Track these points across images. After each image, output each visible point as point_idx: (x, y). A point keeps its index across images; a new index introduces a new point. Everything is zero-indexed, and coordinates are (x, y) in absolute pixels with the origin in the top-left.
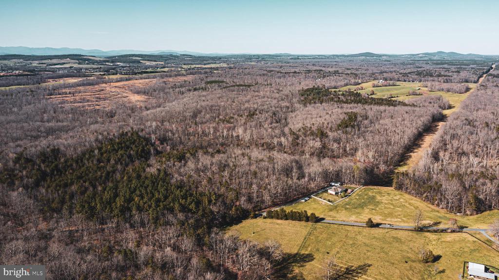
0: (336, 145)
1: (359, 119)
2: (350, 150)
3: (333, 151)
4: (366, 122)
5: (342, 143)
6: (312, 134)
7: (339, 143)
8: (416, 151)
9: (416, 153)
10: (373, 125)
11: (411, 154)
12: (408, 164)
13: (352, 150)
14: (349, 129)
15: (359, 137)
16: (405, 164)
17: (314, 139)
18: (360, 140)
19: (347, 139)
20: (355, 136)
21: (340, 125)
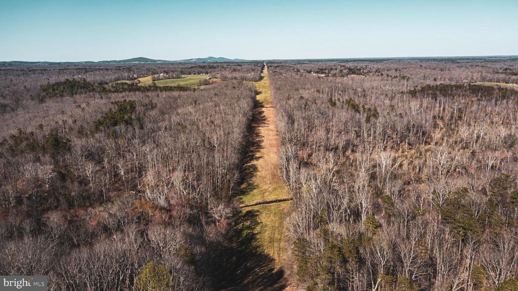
0: (89, 169)
1: (139, 108)
2: (127, 172)
3: (83, 182)
4: (153, 113)
5: (106, 160)
6: (33, 147)
7: (100, 162)
8: (258, 155)
9: (261, 159)
10: (167, 116)
11: (254, 162)
12: (257, 186)
13: (132, 171)
14: (121, 128)
15: (144, 142)
16: (252, 187)
17: (38, 160)
18: (147, 149)
19: (118, 149)
20: (136, 141)
21: (100, 123)
